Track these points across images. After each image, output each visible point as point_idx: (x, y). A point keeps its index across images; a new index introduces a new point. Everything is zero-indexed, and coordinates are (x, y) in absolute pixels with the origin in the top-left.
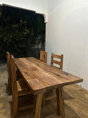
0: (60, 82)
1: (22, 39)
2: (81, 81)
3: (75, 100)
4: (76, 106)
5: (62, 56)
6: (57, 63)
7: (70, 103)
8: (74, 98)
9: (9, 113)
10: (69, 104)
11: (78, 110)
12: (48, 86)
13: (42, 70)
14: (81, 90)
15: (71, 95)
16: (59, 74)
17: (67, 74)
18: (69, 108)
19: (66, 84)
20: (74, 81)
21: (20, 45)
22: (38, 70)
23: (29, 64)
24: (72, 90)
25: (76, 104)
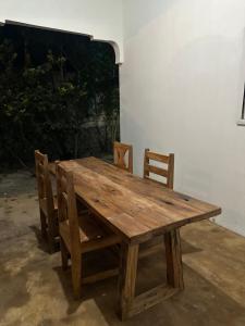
0: (177, 217)
1: (54, 106)
2: (218, 212)
3: (204, 252)
4: (205, 265)
5: (172, 156)
6: (160, 172)
7: (193, 260)
8: (200, 250)
9: (60, 291)
10: (190, 262)
11: (211, 273)
12: (154, 227)
13: (129, 192)
14: (214, 231)
15: (194, 244)
16: (168, 199)
17: (186, 199)
18: (192, 271)
19: (189, 221)
20: (203, 213)
21: (49, 122)
22: (121, 194)
23: (92, 178)
24: (195, 232)
25: (206, 262)
